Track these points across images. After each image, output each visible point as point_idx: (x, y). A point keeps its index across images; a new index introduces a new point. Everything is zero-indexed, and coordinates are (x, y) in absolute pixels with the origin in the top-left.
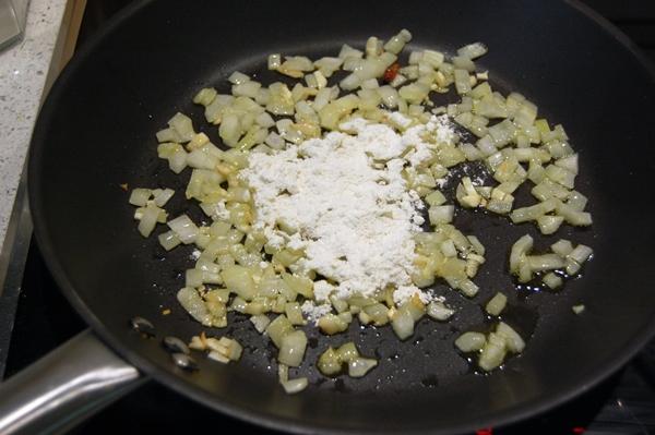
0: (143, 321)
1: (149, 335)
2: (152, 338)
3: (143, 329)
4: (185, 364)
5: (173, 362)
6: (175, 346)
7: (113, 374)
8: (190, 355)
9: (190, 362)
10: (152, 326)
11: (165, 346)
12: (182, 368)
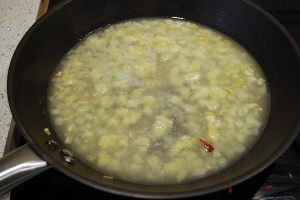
0: (53, 141)
1: (55, 148)
3: (52, 146)
4: (69, 161)
5: (64, 160)
6: (66, 153)
8: (72, 157)
9: (71, 161)
10: (57, 144)
11: (62, 153)
12: (68, 162)
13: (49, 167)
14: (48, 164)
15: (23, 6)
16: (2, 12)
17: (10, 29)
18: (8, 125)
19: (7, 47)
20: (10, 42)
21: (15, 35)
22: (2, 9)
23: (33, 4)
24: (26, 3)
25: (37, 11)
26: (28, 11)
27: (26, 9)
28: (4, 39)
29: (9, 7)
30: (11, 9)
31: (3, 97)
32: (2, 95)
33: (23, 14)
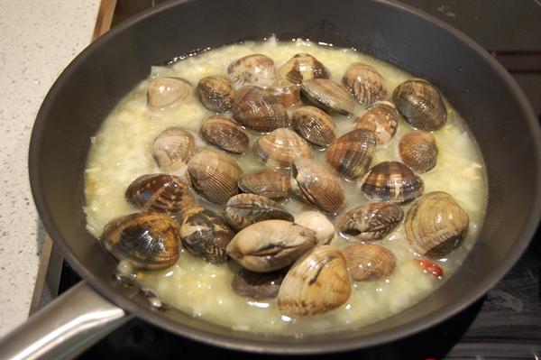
3: (124, 283)
5: (150, 304)
9: (163, 303)
11: (142, 292)
12: (157, 308)
13: (129, 318)
14: (127, 313)
16: (25, 52)
17: (39, 83)
22: (25, 47)
23: (79, 40)
24: (67, 36)
28: (29, 101)
29: (37, 44)
30: (41, 47)
31: (28, 204)
32: (26, 199)
33: (62, 57)
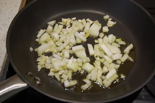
0: (30, 73)
1: (31, 76)
2: (32, 77)
3: (30, 75)
4: (39, 83)
5: (36, 83)
6: (37, 79)
7: (21, 85)
8: (40, 81)
9: (40, 83)
10: (32, 74)
11: (35, 79)
13: (28, 87)
14: (28, 85)
15: (12, 2)
16: (1, 5)
17: (5, 15)
18: (1, 67)
19: (3, 24)
20: (4, 22)
21: (7, 18)
22: (1, 4)
23: (18, 2)
24: (14, 1)
25: (20, 5)
26: (15, 6)
27: (14, 5)
28: (1, 20)
29: (5, 3)
30: (6, 4)
33: (12, 7)
